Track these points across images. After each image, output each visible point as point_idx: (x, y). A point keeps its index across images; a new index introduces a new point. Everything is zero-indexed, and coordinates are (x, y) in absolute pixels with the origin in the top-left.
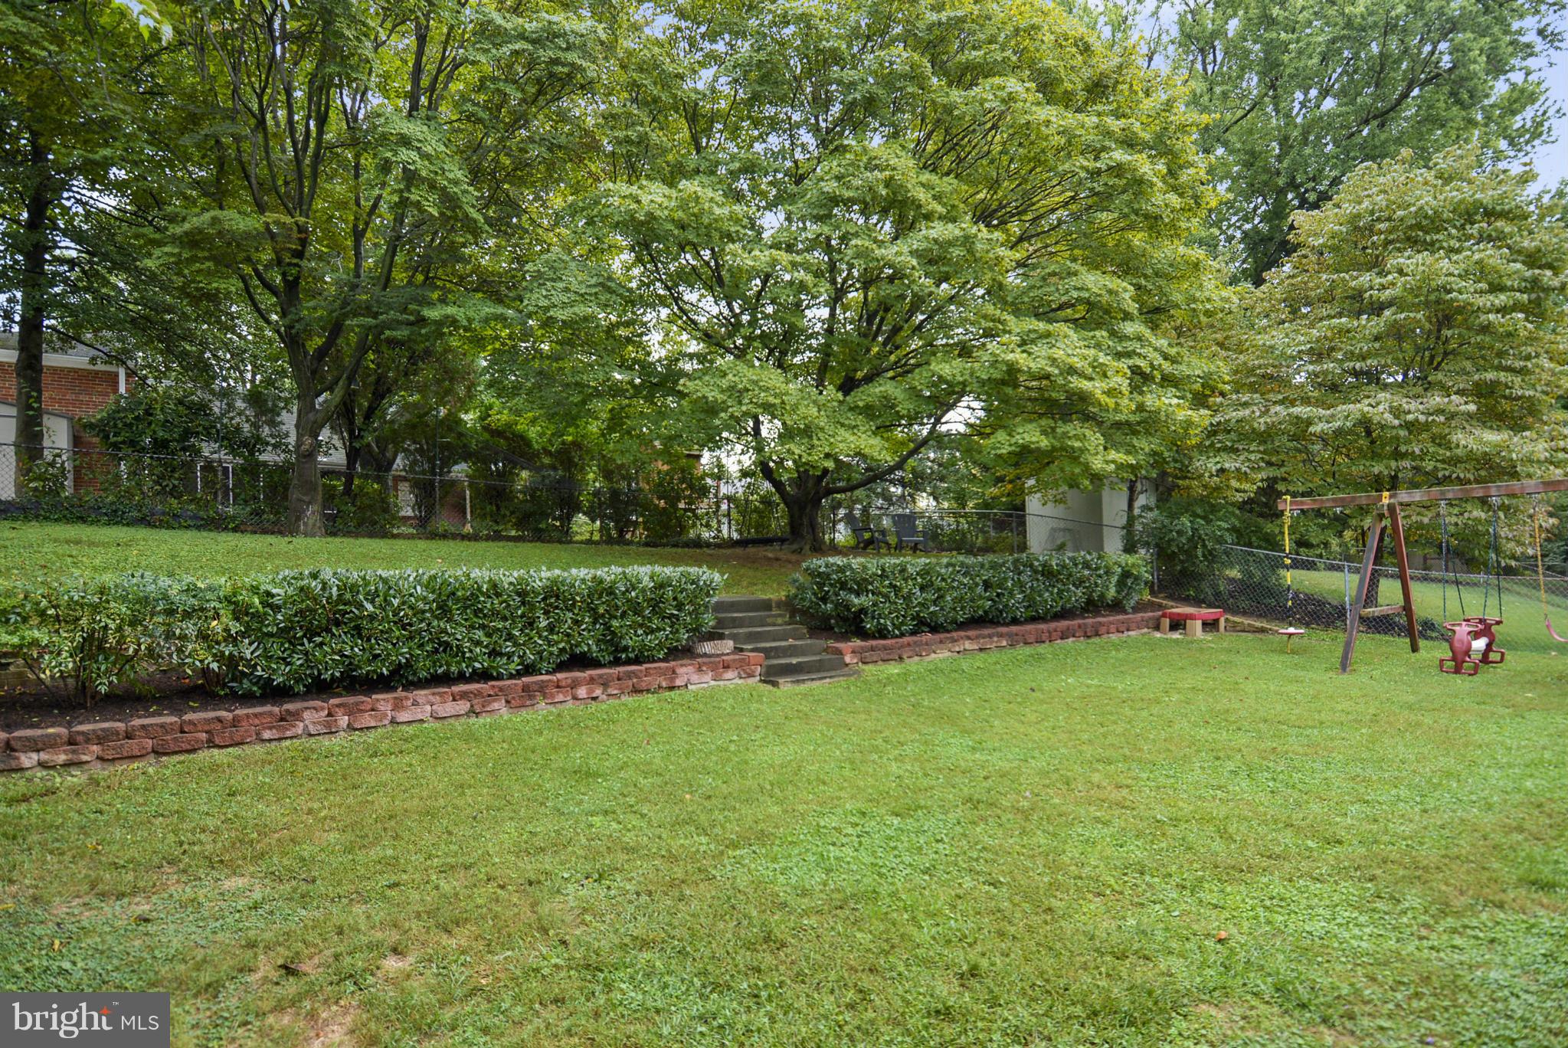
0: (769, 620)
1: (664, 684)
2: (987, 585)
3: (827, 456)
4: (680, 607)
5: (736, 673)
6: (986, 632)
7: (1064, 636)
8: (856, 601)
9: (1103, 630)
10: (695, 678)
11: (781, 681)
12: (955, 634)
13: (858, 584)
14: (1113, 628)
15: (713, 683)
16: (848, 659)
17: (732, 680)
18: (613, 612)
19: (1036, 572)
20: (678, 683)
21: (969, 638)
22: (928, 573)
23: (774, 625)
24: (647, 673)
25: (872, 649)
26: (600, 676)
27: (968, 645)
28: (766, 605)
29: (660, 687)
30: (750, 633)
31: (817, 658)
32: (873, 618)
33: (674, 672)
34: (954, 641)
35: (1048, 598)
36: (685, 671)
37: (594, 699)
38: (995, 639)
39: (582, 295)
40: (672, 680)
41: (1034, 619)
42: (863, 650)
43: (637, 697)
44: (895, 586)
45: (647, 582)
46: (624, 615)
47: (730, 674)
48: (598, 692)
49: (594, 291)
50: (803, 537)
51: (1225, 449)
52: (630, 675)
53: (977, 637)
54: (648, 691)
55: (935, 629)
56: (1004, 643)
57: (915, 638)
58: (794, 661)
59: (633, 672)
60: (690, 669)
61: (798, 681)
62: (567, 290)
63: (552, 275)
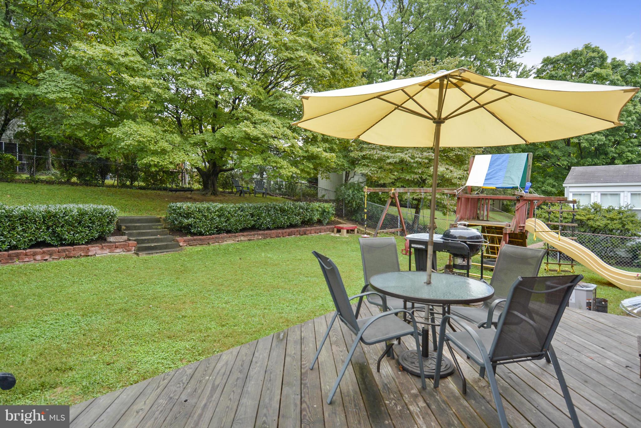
0: (154, 227)
1: (83, 254)
2: (252, 215)
3: (171, 163)
4: (93, 223)
5: (121, 250)
6: (253, 233)
7: (289, 235)
8: (186, 221)
9: (308, 232)
10: (99, 252)
11: (140, 253)
12: (237, 234)
13: (186, 214)
14: (313, 231)
15: (110, 254)
16: (181, 244)
17: (119, 253)
18: (58, 224)
19: (277, 210)
20: (90, 254)
21: (243, 235)
22: (222, 210)
23: (157, 229)
24: (74, 250)
25: (194, 240)
26: (49, 251)
27: (242, 238)
28: (158, 220)
29: (81, 255)
30: (139, 233)
31: (165, 243)
32: (195, 228)
33: (88, 249)
34: (235, 237)
35: (283, 220)
36: (94, 249)
37: (46, 260)
38: (257, 237)
39: (63, 89)
40: (87, 252)
41: (275, 228)
42: (189, 240)
43: (67, 260)
44: (205, 216)
45: (75, 212)
46: (62, 226)
47: (118, 250)
48: (47, 257)
49: (69, 87)
50: (208, 189)
51: (364, 165)
52: (64, 251)
53: (247, 235)
54: (75, 257)
55: (228, 232)
56: (260, 237)
57: (218, 236)
58: (153, 245)
59: (66, 249)
60: (97, 248)
61: (149, 254)
62: (56, 86)
63: (50, 79)
